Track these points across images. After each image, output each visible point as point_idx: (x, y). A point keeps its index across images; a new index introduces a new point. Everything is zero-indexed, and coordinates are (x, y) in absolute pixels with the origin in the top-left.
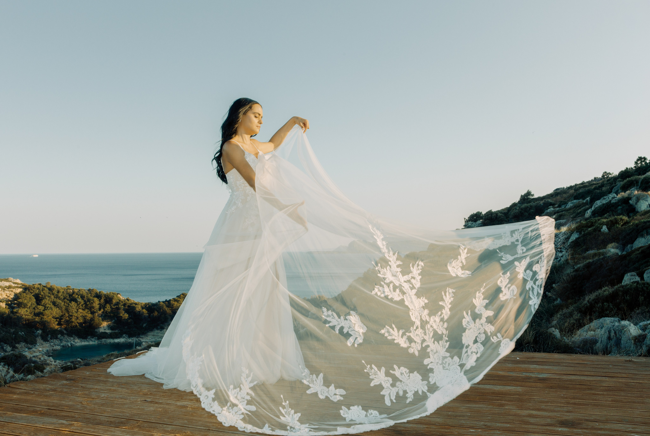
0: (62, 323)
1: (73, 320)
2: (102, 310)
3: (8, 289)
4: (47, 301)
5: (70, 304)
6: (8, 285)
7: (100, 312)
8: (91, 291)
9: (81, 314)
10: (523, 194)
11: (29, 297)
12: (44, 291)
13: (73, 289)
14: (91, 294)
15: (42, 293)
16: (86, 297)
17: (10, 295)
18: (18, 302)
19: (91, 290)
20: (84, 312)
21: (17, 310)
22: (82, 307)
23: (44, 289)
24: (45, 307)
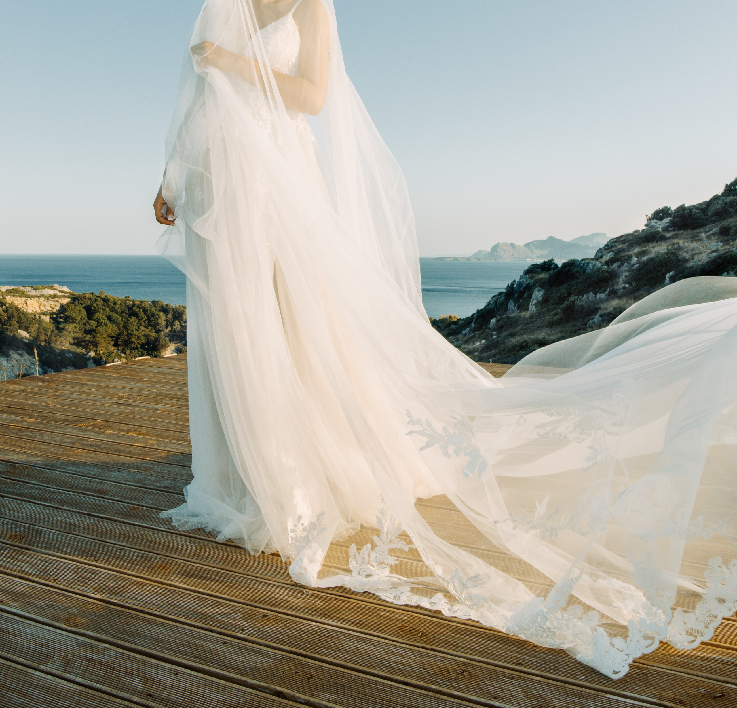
0: (119, 343)
1: (133, 339)
2: (169, 328)
3: (53, 299)
4: (100, 315)
5: (130, 319)
6: (52, 294)
7: (167, 331)
8: (156, 304)
9: (143, 333)
10: (729, 183)
11: (78, 310)
12: (97, 303)
13: (134, 300)
14: (156, 307)
15: (95, 305)
16: (149, 311)
17: (55, 306)
18: (65, 315)
19: (156, 302)
20: (147, 330)
21: (64, 325)
22: (145, 323)
23: (97, 300)
24: (98, 323)
